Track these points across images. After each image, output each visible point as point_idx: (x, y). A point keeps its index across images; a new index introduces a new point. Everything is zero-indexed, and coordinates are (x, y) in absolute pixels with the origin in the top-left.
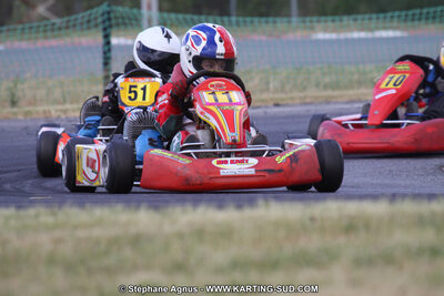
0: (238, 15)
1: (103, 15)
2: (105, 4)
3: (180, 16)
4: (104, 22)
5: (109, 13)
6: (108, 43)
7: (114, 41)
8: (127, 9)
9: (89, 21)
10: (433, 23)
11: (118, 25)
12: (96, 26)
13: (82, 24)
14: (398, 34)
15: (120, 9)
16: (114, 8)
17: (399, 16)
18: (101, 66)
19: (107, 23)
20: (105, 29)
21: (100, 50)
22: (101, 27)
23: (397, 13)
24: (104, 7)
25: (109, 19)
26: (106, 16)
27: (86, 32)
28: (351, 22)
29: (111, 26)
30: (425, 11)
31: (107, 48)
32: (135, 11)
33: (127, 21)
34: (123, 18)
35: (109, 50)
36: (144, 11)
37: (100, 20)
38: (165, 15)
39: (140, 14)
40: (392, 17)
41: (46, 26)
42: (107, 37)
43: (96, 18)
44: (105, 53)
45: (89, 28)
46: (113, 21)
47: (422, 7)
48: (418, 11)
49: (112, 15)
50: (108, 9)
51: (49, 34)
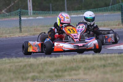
0: (52, 11)
1: (19, 12)
2: (20, 9)
3: (38, 12)
4: (19, 14)
5: (20, 11)
6: (21, 19)
7: (22, 18)
8: (25, 10)
9: (16, 14)
10: (101, 12)
11: (23, 14)
12: (17, 15)
13: (14, 14)
15: (23, 10)
16: (22, 10)
18: (19, 24)
19: (20, 14)
20: (20, 15)
21: (19, 20)
22: (19, 15)
23: (92, 10)
24: (19, 10)
25: (21, 13)
26: (20, 12)
27: (15, 16)
28: (80, 12)
29: (21, 15)
30: (99, 9)
31: (20, 20)
32: (27, 11)
34: (24, 12)
35: (21, 20)
36: (29, 10)
37: (18, 13)
38: (34, 11)
39: (28, 11)
41: (5, 15)
42: (20, 17)
43: (17, 13)
44: (20, 21)
45: (16, 15)
46: (22, 14)
47: (98, 8)
48: (97, 9)
49: (21, 12)
50: (20, 10)
51: (6, 17)
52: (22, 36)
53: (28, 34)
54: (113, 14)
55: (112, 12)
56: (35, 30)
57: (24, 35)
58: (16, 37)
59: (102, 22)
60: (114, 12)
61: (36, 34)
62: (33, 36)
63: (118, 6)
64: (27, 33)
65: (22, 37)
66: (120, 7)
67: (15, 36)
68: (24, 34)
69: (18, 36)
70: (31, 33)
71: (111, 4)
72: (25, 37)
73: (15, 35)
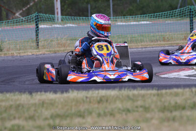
1: (35, 17)
4: (36, 19)
5: (38, 16)
6: (38, 27)
7: (41, 26)
9: (30, 19)
14: (148, 22)
15: (42, 14)
16: (40, 14)
17: (149, 16)
20: (36, 22)
21: (35, 30)
24: (36, 14)
25: (38, 18)
30: (156, 14)
33: (44, 19)
35: (38, 30)
37: (34, 19)
40: (146, 16)
46: (39, 19)
48: (153, 14)
52: (38, 53)
53: (47, 51)
54: (179, 21)
55: (179, 18)
56: (58, 44)
57: (41, 53)
58: (28, 55)
59: (160, 34)
60: (181, 18)
61: (58, 51)
62: (53, 55)
63: (185, 11)
64: (45, 50)
65: (36, 55)
66: (188, 12)
67: (26, 54)
68: (39, 51)
69: (30, 54)
70: (51, 49)
71: (179, 6)
72: (41, 56)
73: (27, 52)
